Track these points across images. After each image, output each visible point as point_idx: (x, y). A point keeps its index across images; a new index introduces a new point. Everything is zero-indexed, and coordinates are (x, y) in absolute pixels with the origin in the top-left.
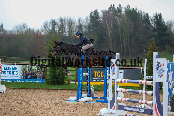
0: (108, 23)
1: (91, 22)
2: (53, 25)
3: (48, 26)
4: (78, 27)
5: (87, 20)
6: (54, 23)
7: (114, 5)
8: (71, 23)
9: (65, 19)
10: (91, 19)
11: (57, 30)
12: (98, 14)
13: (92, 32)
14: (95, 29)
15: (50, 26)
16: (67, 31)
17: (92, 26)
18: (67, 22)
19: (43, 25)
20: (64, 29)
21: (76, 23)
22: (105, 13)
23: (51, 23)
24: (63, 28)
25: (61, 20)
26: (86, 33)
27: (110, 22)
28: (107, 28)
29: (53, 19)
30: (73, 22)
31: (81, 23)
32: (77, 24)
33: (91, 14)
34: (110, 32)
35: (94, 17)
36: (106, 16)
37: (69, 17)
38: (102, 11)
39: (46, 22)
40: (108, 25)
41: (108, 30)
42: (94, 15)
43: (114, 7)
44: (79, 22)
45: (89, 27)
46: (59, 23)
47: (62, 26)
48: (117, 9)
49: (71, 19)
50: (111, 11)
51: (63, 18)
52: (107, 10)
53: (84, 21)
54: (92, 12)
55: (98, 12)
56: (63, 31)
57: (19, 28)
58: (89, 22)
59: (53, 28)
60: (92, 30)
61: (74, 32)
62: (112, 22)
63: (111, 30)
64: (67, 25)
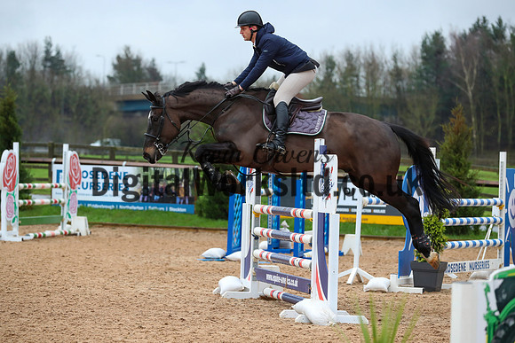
0: (467, 66)
1: (423, 64)
2: (327, 69)
4: (391, 74)
5: (414, 56)
6: (330, 63)
8: (373, 66)
9: (359, 53)
10: (425, 54)
11: (338, 80)
12: (442, 42)
13: (425, 88)
14: (433, 80)
16: (362, 83)
18: (362, 61)
20: (355, 79)
21: (385, 65)
22: (462, 40)
24: (352, 75)
25: (349, 57)
28: (464, 77)
31: (399, 64)
32: (390, 66)
33: (424, 43)
34: (472, 88)
35: (433, 49)
41: (465, 83)
42: (431, 44)
43: (484, 25)
44: (393, 62)
46: (343, 64)
48: (492, 30)
50: (476, 35)
52: (468, 32)
53: (407, 59)
54: (427, 37)
55: (442, 37)
56: (354, 83)
58: (419, 61)
59: (328, 76)
61: (381, 87)
62: (476, 63)
63: (474, 84)
64: (365, 68)
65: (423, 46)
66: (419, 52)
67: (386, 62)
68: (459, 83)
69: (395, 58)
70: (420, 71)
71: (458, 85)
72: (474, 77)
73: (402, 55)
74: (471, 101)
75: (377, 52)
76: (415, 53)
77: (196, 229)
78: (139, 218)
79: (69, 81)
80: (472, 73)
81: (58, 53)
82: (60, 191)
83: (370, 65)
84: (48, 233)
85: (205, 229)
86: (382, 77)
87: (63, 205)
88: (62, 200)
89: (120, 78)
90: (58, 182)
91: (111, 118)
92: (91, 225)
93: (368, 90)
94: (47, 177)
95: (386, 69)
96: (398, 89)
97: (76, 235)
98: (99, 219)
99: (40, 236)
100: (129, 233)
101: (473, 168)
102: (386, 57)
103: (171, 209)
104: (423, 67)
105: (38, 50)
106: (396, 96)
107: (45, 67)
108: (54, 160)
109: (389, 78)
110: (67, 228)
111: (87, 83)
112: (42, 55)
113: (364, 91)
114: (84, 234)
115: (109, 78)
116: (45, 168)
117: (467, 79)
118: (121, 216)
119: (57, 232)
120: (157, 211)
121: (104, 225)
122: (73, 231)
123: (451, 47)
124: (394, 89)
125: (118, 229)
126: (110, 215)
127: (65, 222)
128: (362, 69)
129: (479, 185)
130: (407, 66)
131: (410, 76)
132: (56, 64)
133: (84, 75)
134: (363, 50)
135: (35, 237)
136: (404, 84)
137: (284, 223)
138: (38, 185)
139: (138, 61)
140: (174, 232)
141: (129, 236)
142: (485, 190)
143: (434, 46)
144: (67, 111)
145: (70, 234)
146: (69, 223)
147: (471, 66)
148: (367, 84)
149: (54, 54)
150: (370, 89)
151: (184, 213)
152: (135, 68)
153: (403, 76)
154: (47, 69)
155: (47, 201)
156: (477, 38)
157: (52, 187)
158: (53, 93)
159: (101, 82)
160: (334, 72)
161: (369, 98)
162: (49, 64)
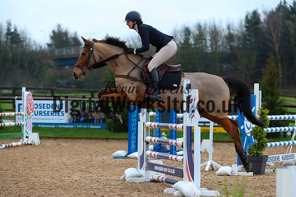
0: (275, 31)
1: (247, 31)
2: (186, 35)
3: (178, 37)
4: (226, 38)
8: (215, 33)
9: (206, 25)
10: (247, 25)
12: (259, 17)
13: (248, 46)
14: (254, 41)
16: (209, 43)
17: (249, 37)
18: (208, 30)
20: (204, 41)
21: (222, 32)
24: (202, 39)
25: (199, 27)
28: (273, 38)
30: (218, 30)
31: (232, 32)
33: (247, 17)
34: (278, 45)
36: (270, 21)
37: (212, 22)
41: (274, 42)
42: (251, 18)
43: (285, 5)
45: (244, 38)
46: (196, 32)
47: (200, 37)
48: (290, 8)
49: (215, 25)
51: (202, 24)
52: (274, 10)
54: (249, 14)
58: (244, 29)
61: (220, 46)
62: (280, 29)
63: (279, 43)
64: (210, 34)
65: (246, 19)
66: (244, 23)
67: (223, 30)
68: (270, 43)
69: (229, 28)
70: (244, 35)
71: (269, 44)
72: (279, 38)
73: (233, 26)
74: (278, 54)
75: (217, 24)
76: (241, 24)
77: (107, 139)
78: (71, 133)
79: (22, 47)
80: (278, 35)
81: (15, 30)
82: (21, 117)
83: (213, 32)
84: (14, 144)
85: (113, 139)
86: (221, 40)
87: (23, 126)
88: (22, 123)
89: (55, 45)
90: (19, 111)
91: (50, 70)
92: (41, 138)
93: (212, 48)
94: (12, 108)
95: (223, 35)
96: (231, 47)
97: (31, 144)
98: (45, 134)
99: (9, 146)
100: (65, 143)
101: (282, 96)
102: (223, 27)
103: (91, 127)
104: (246, 33)
105: (3, 28)
106: (230, 52)
107: (7, 39)
108: (16, 97)
109: (225, 40)
110: (25, 140)
111: (34, 48)
112: (5, 31)
113: (210, 49)
114: (37, 144)
115: (48, 45)
116: (10, 102)
117: (275, 40)
118: (60, 132)
119: (20, 143)
120: (82, 128)
121: (49, 138)
122: (29, 142)
123: (264, 20)
124: (229, 47)
125: (58, 140)
126: (53, 131)
127: (25, 136)
128: (208, 35)
129: (286, 106)
130: (236, 32)
131: (239, 38)
132: (14, 37)
133: (32, 43)
134: (208, 23)
135: (6, 147)
136: (235, 44)
137: (164, 133)
138: (7, 114)
139: (66, 34)
140: (94, 141)
141: (65, 145)
142: (289, 109)
143: (253, 20)
144: (22, 66)
145: (28, 144)
146: (27, 137)
147: (277, 31)
148: (212, 44)
149: (12, 30)
150: (214, 47)
151: (99, 129)
152: (64, 38)
153: (234, 39)
154: (9, 40)
155: (13, 124)
156: (280, 14)
157: (16, 114)
158: (13, 55)
159: (43, 47)
160: (190, 37)
161: (213, 53)
162: (9, 37)
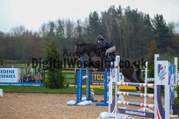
0: (108, 24)
1: (90, 24)
2: (51, 27)
3: (46, 28)
4: (77, 29)
5: (86, 22)
6: (52, 25)
7: (114, 6)
8: (69, 25)
9: (63, 20)
10: (90, 21)
11: (55, 32)
12: (97, 15)
13: (91, 34)
14: (94, 31)
15: (48, 28)
16: (65, 33)
17: (91, 28)
18: (65, 24)
19: (41, 27)
20: (63, 31)
21: (74, 25)
22: (105, 15)
23: (49, 25)
24: (61, 30)
25: (60, 22)
26: (85, 35)
27: (110, 24)
28: (107, 29)
29: (51, 21)
30: (72, 24)
31: (80, 25)
32: (76, 26)
33: (90, 16)
34: (110, 34)
35: (94, 18)
36: (105, 18)
37: (67, 19)
38: (102, 13)
39: (44, 24)
40: (107, 27)
41: (107, 32)
42: (93, 16)
43: (113, 8)
44: (77, 24)
45: (88, 29)
46: (57, 25)
47: (61, 28)
48: (117, 10)
49: (69, 21)
50: (110, 12)
51: (61, 20)
52: (107, 11)
53: (83, 23)
54: (91, 14)
55: (97, 14)
56: (62, 33)
57: (16, 30)
58: (88, 23)
59: (52, 30)
60: (91, 32)
64: (66, 26)
68: (105, 32)
69: (78, 22)
73: (81, 21)
74: (110, 39)
80: (110, 28)
86: (73, 30)
106: (79, 38)
113: (66, 35)
130: (83, 25)
136: (82, 33)
160: (54, 28)
161: (68, 38)
